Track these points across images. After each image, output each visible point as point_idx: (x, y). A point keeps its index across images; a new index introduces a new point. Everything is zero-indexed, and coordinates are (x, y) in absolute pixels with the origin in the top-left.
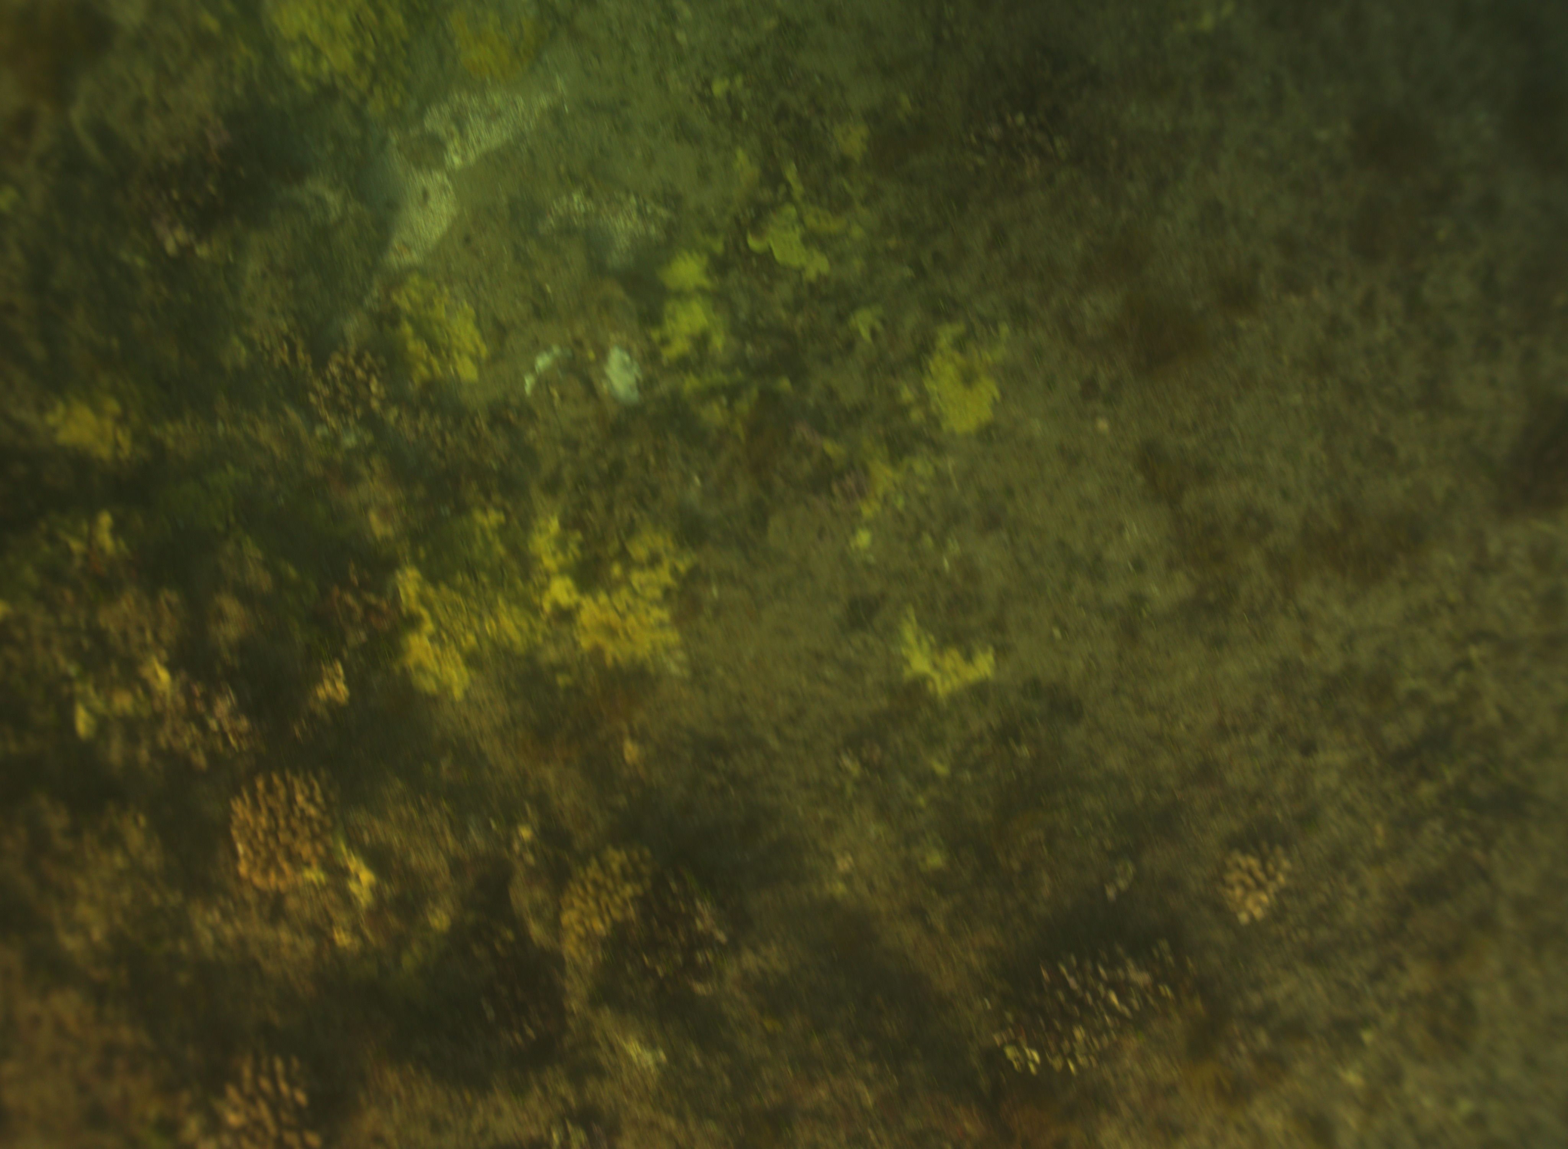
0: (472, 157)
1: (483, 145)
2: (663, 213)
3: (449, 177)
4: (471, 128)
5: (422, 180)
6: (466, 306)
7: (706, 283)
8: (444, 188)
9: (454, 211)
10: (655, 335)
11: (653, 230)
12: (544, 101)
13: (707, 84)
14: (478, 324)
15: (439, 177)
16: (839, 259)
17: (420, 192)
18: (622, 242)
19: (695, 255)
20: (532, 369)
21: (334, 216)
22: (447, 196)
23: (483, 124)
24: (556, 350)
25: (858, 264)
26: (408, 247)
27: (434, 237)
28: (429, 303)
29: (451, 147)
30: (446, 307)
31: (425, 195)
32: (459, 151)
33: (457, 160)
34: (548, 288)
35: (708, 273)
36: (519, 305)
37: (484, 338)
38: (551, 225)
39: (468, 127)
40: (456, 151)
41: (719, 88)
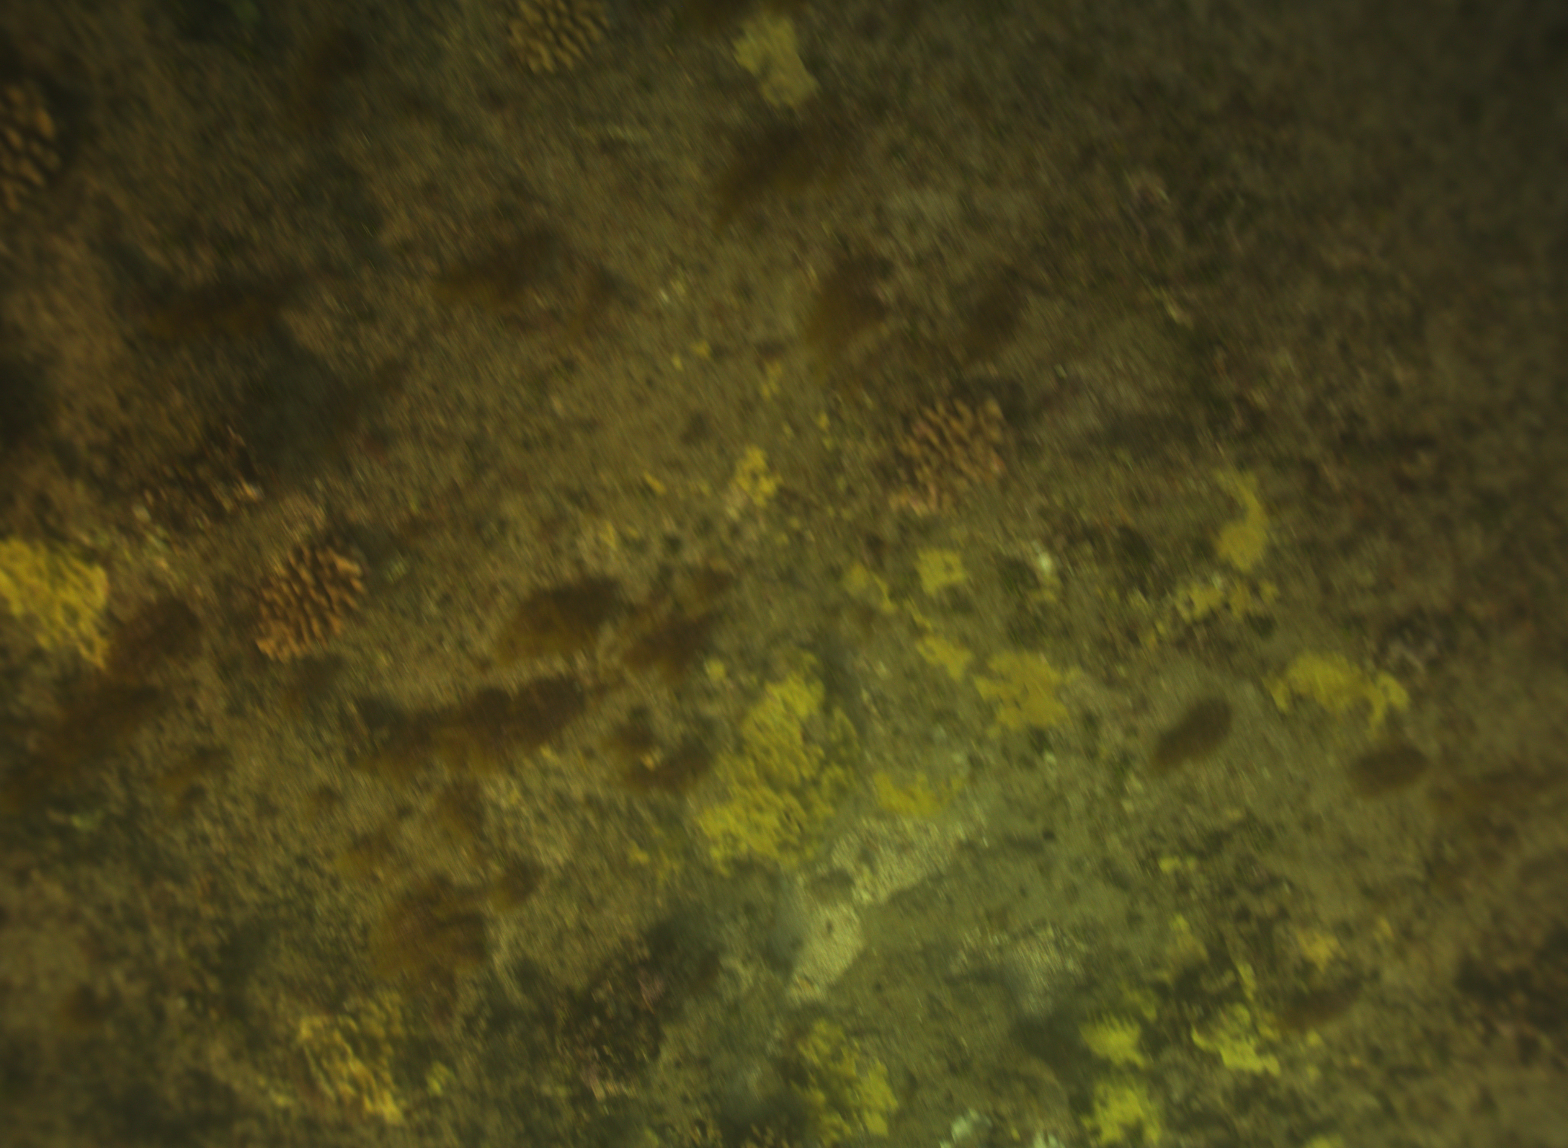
0: (883, 894)
1: (895, 881)
2: (1082, 947)
3: (856, 911)
4: (882, 863)
5: (826, 913)
6: (878, 1063)
7: (1139, 1060)
8: (849, 920)
9: (860, 944)
10: (1087, 1123)
11: (1071, 965)
12: (960, 831)
13: (1154, 855)
14: (890, 1081)
15: (845, 909)
16: (1291, 1064)
17: (824, 924)
18: (1038, 981)
19: (1126, 1025)
20: (948, 1136)
21: (745, 987)
22: (852, 927)
23: (893, 856)
24: (973, 1114)
25: (1312, 1073)
26: (810, 981)
27: (838, 969)
28: (836, 1056)
29: (859, 882)
30: (857, 1064)
31: (830, 927)
32: (869, 886)
33: (866, 897)
34: (964, 1041)
35: (1140, 1048)
36: (933, 1061)
37: (895, 1094)
38: (963, 962)
39: (879, 860)
40: (865, 888)
41: (1167, 865)
